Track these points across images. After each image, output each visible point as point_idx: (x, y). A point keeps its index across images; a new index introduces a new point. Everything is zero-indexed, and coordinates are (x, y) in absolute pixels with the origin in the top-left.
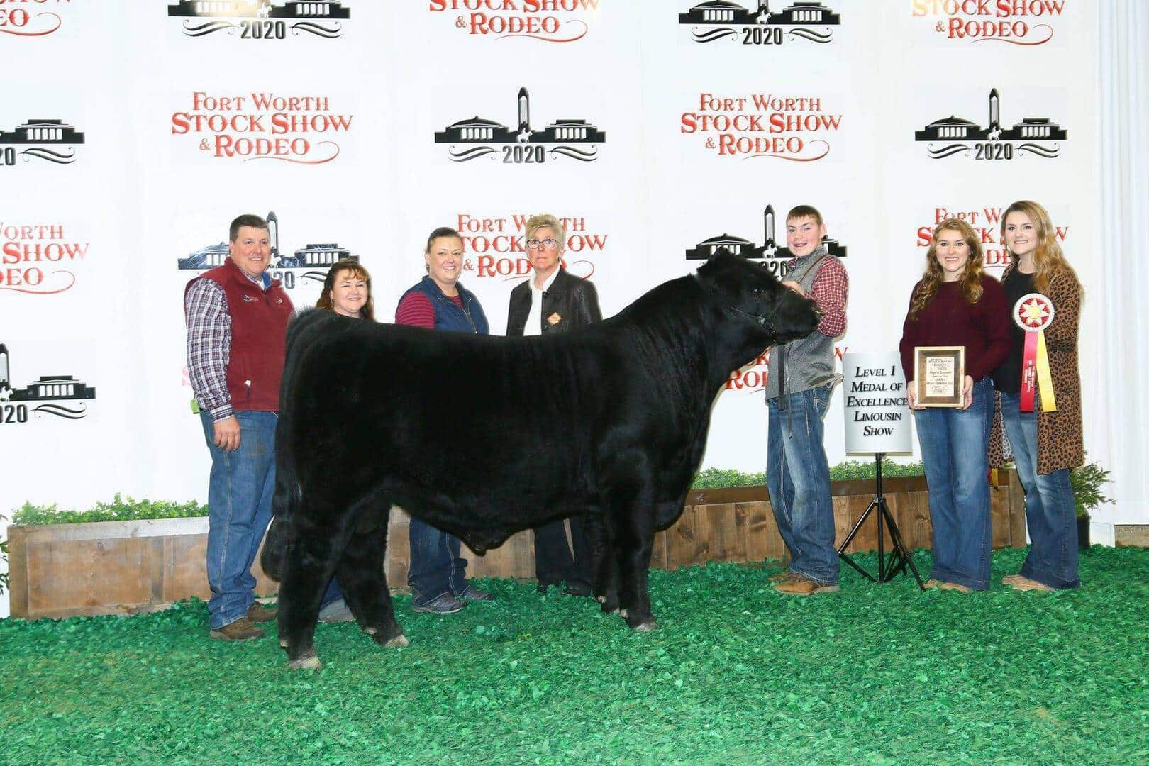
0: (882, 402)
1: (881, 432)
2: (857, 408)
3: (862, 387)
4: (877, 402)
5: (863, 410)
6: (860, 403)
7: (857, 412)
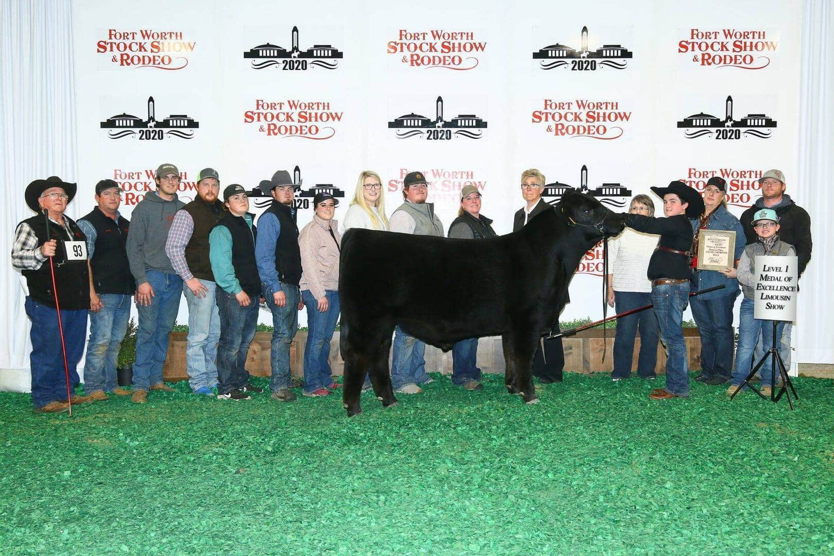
0: (779, 288)
1: (776, 307)
2: (763, 291)
3: (766, 278)
4: (775, 288)
5: (766, 293)
6: (764, 288)
7: (762, 294)
